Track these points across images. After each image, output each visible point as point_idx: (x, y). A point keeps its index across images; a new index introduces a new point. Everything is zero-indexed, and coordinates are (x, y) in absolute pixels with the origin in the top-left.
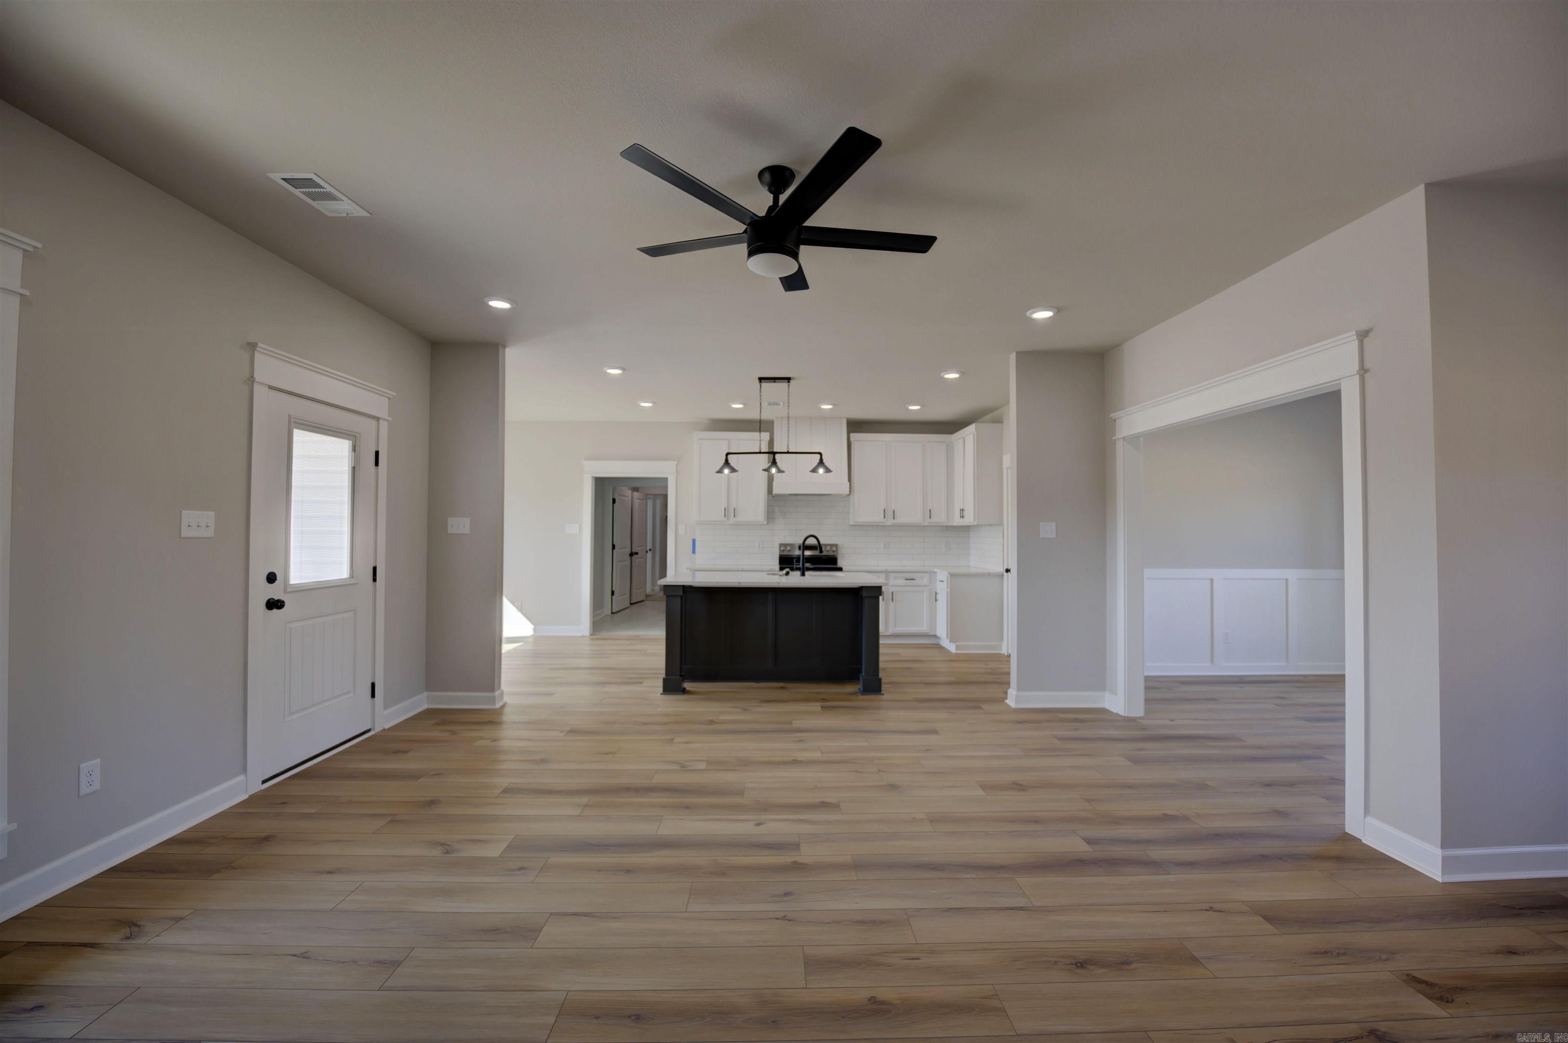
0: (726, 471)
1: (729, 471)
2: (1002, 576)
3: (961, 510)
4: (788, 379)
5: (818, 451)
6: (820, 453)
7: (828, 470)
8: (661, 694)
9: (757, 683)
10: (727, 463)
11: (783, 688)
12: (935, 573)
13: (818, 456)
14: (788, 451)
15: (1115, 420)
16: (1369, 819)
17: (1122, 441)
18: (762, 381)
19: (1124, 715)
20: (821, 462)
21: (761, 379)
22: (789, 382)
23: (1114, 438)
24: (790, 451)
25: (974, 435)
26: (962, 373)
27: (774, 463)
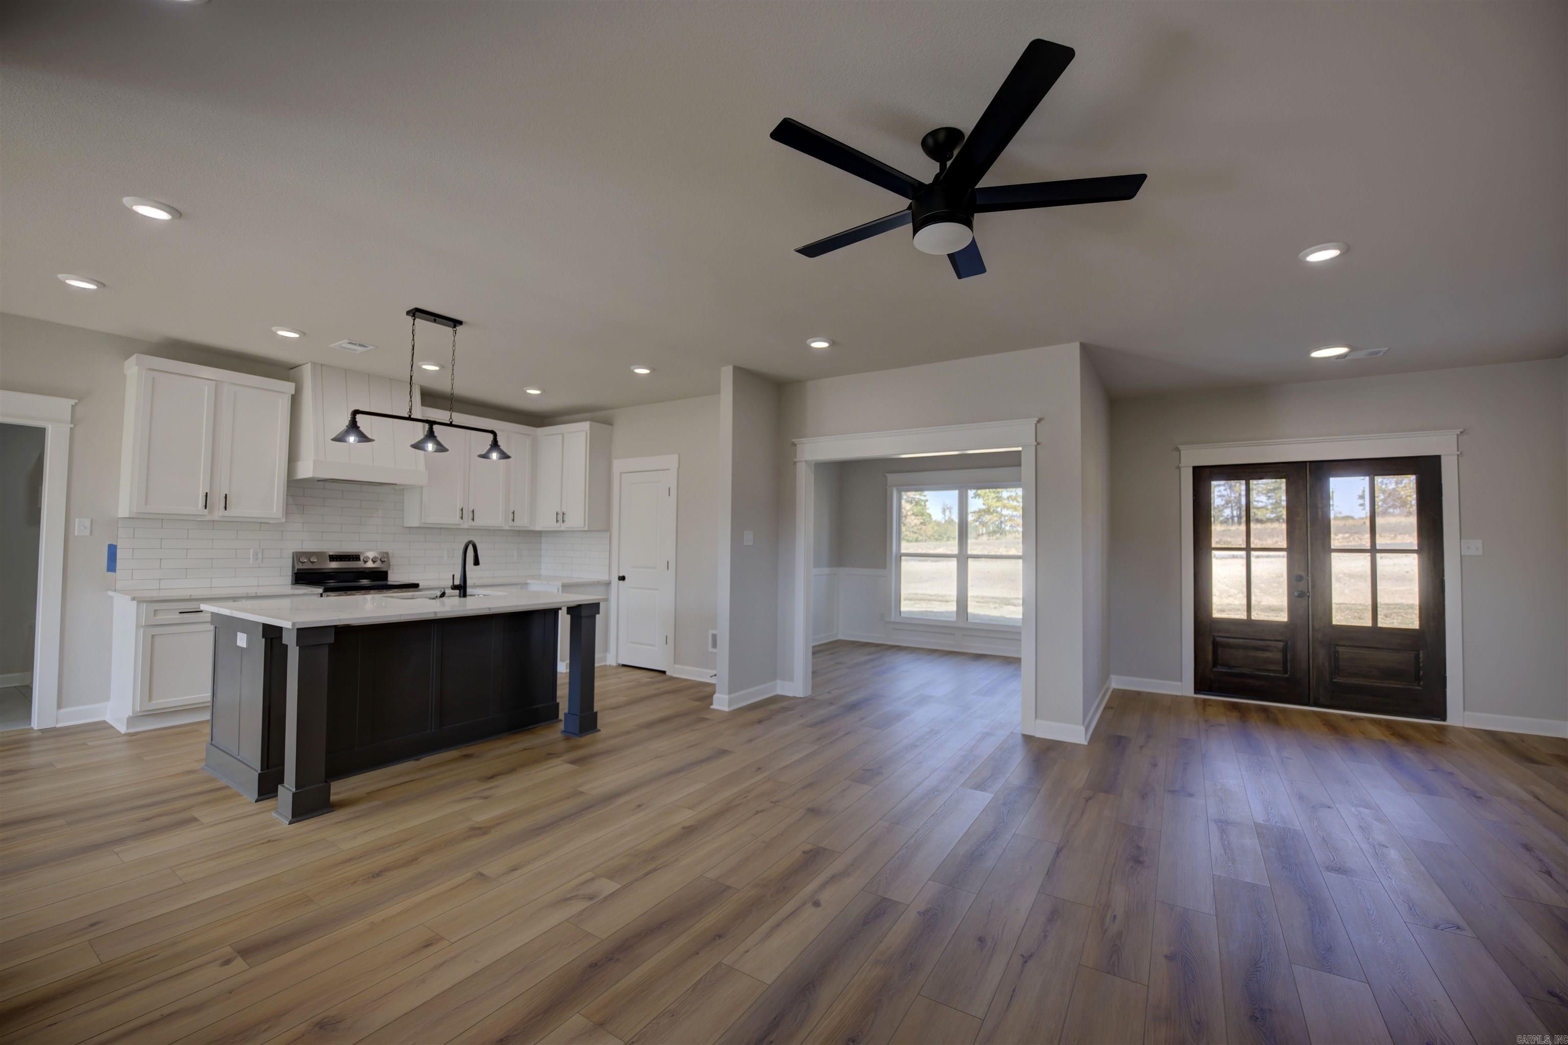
0: (352, 439)
1: (357, 439)
2: (608, 584)
3: (557, 514)
4: (456, 323)
5: (490, 429)
6: (492, 432)
7: (505, 456)
8: (290, 823)
9: (418, 760)
10: (353, 426)
11: (467, 756)
12: (527, 584)
13: (491, 436)
14: (451, 422)
15: (794, 445)
16: (1038, 721)
17: (804, 463)
18: (417, 314)
19: (802, 696)
20: (495, 445)
21: (415, 313)
22: (455, 327)
23: (795, 460)
24: (453, 423)
25: (587, 433)
26: (653, 370)
27: (431, 435)
